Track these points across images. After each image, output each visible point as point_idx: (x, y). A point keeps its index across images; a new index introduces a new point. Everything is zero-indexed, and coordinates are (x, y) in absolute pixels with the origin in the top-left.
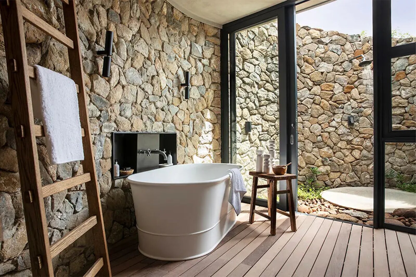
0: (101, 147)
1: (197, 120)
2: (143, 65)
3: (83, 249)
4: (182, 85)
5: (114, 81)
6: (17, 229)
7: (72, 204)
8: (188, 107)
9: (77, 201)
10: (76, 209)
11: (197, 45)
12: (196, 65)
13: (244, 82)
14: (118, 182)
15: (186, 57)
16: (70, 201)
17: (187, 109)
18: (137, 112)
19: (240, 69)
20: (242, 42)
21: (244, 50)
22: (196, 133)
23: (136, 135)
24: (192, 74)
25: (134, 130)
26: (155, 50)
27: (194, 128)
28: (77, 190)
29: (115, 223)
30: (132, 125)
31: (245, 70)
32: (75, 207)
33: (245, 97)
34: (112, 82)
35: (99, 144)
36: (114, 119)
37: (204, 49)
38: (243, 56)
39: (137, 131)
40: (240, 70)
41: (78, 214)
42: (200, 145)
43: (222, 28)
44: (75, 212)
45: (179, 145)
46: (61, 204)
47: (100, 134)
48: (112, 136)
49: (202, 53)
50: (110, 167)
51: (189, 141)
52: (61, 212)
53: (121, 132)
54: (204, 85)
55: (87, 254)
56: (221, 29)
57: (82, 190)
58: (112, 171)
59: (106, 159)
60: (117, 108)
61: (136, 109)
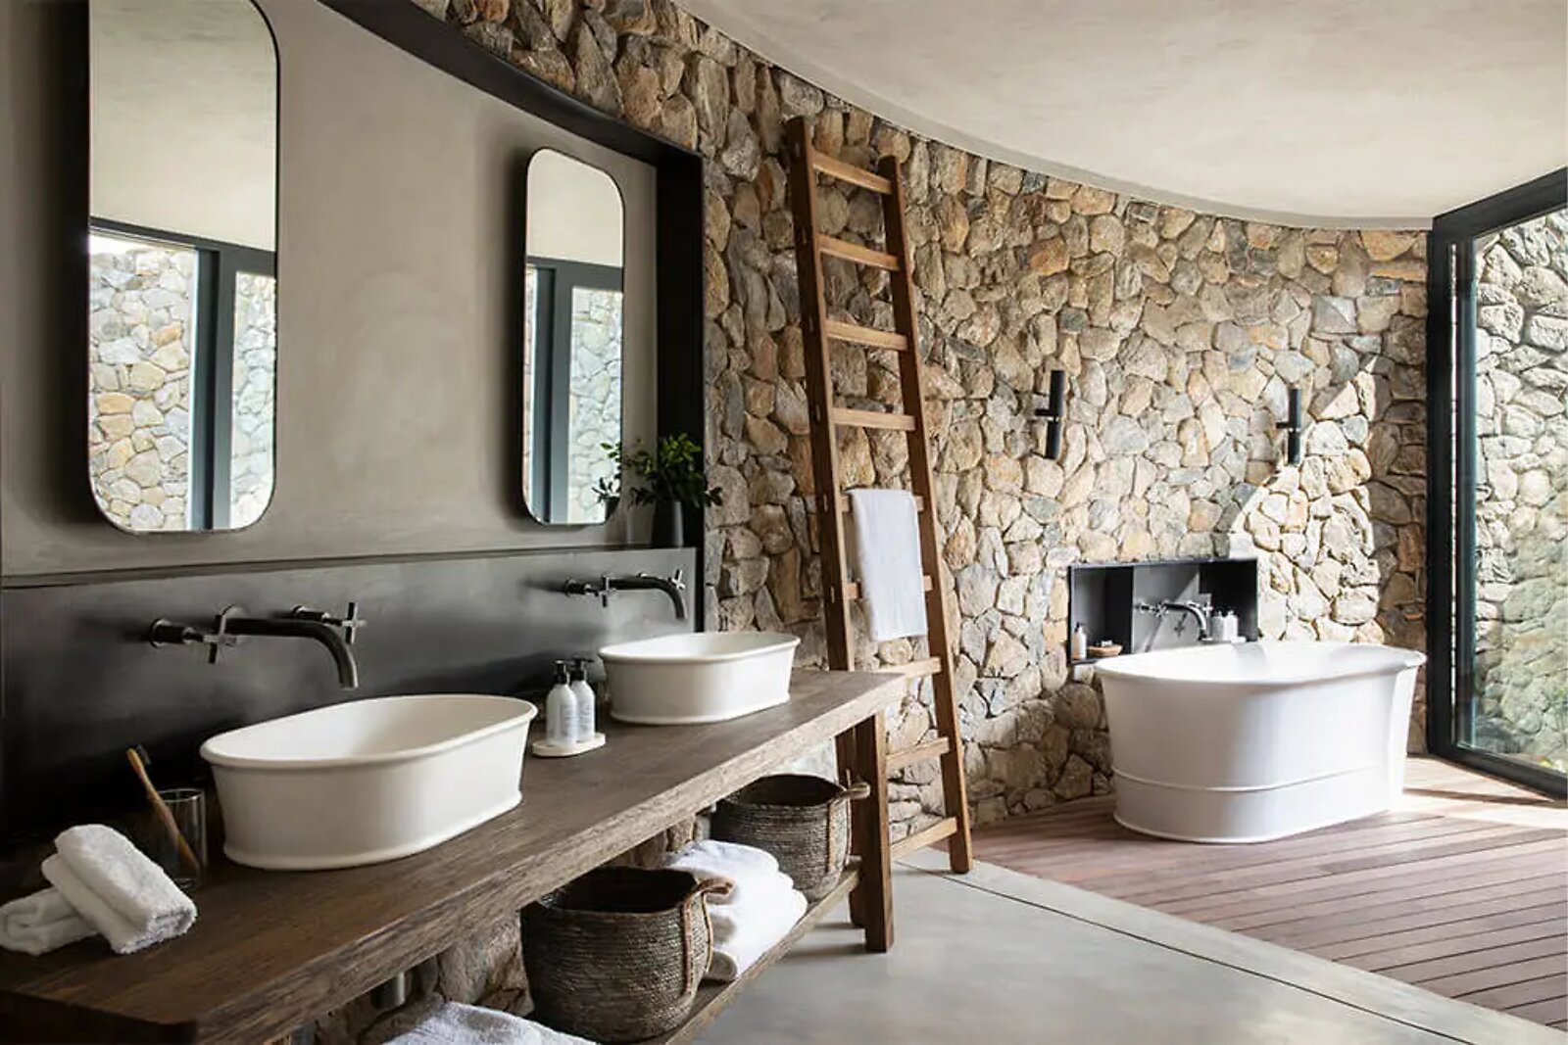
0: (1043, 598)
1: (1335, 516)
2: (1152, 402)
3: (1001, 789)
4: (1280, 426)
5: (1073, 459)
6: (904, 721)
7: (985, 699)
8: (1304, 484)
9: (993, 695)
10: (992, 710)
11: (1335, 302)
12: (1332, 359)
13: (1527, 382)
14: (1080, 671)
15: (1297, 344)
16: (981, 694)
17: (1301, 488)
18: (1134, 516)
19: (1511, 342)
20: (1522, 252)
21: (1527, 278)
22: (1330, 554)
23: (1131, 569)
24: (1318, 386)
25: (1126, 558)
26: (1188, 354)
27: (1325, 541)
28: (994, 677)
29: (1072, 757)
30: (1120, 548)
31: (1532, 345)
32: (988, 705)
33: (1533, 431)
34: (1067, 463)
35: (1041, 591)
36: (1075, 538)
37: (1364, 305)
38: (1522, 299)
39: (1134, 560)
40: (1514, 346)
41: (994, 720)
42: (1344, 590)
43: (1431, 228)
44: (989, 716)
45: (1268, 588)
46: (966, 696)
47: (1041, 572)
48: (1069, 575)
49: (1356, 319)
50: (1065, 637)
51: (1302, 578)
52: (965, 710)
53: (1092, 564)
54: (1361, 412)
55: (1010, 798)
56: (1430, 232)
57: (1004, 678)
58: (1068, 645)
59: (1055, 621)
60: (1081, 516)
61: (1131, 510)
